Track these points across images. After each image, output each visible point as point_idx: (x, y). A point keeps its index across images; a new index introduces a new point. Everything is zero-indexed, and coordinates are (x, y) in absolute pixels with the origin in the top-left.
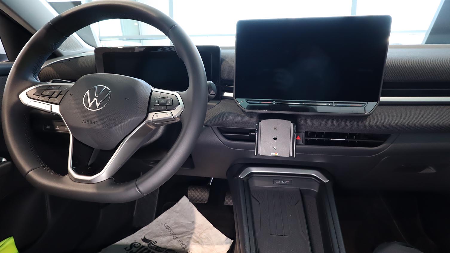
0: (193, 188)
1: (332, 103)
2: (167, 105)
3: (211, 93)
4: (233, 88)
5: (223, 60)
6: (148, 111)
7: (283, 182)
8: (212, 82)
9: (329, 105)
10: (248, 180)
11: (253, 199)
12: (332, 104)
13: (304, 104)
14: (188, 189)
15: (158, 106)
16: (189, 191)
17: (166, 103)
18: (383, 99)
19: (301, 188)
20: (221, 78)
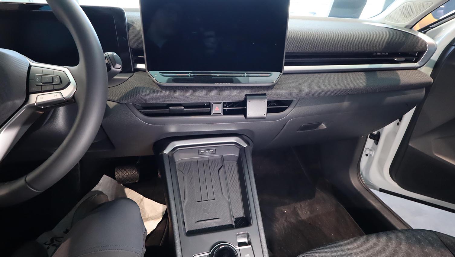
0: (121, 169)
1: (244, 73)
2: (53, 84)
3: (115, 67)
4: (144, 58)
5: (129, 26)
6: (28, 94)
7: (207, 152)
8: (115, 54)
9: (242, 75)
10: (173, 155)
11: (178, 172)
12: (244, 75)
13: (219, 75)
14: (115, 170)
15: (41, 85)
16: (116, 173)
17: (52, 82)
18: (286, 68)
19: (224, 155)
20: (131, 48)
